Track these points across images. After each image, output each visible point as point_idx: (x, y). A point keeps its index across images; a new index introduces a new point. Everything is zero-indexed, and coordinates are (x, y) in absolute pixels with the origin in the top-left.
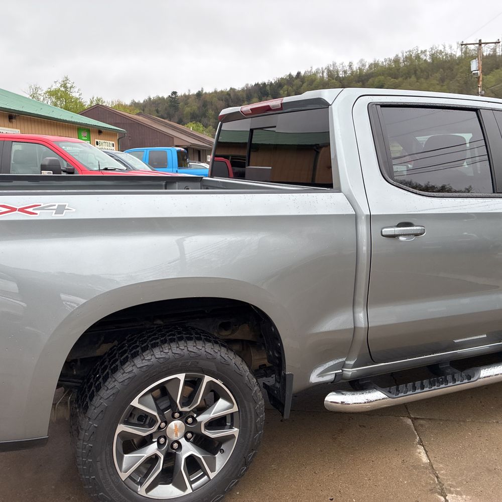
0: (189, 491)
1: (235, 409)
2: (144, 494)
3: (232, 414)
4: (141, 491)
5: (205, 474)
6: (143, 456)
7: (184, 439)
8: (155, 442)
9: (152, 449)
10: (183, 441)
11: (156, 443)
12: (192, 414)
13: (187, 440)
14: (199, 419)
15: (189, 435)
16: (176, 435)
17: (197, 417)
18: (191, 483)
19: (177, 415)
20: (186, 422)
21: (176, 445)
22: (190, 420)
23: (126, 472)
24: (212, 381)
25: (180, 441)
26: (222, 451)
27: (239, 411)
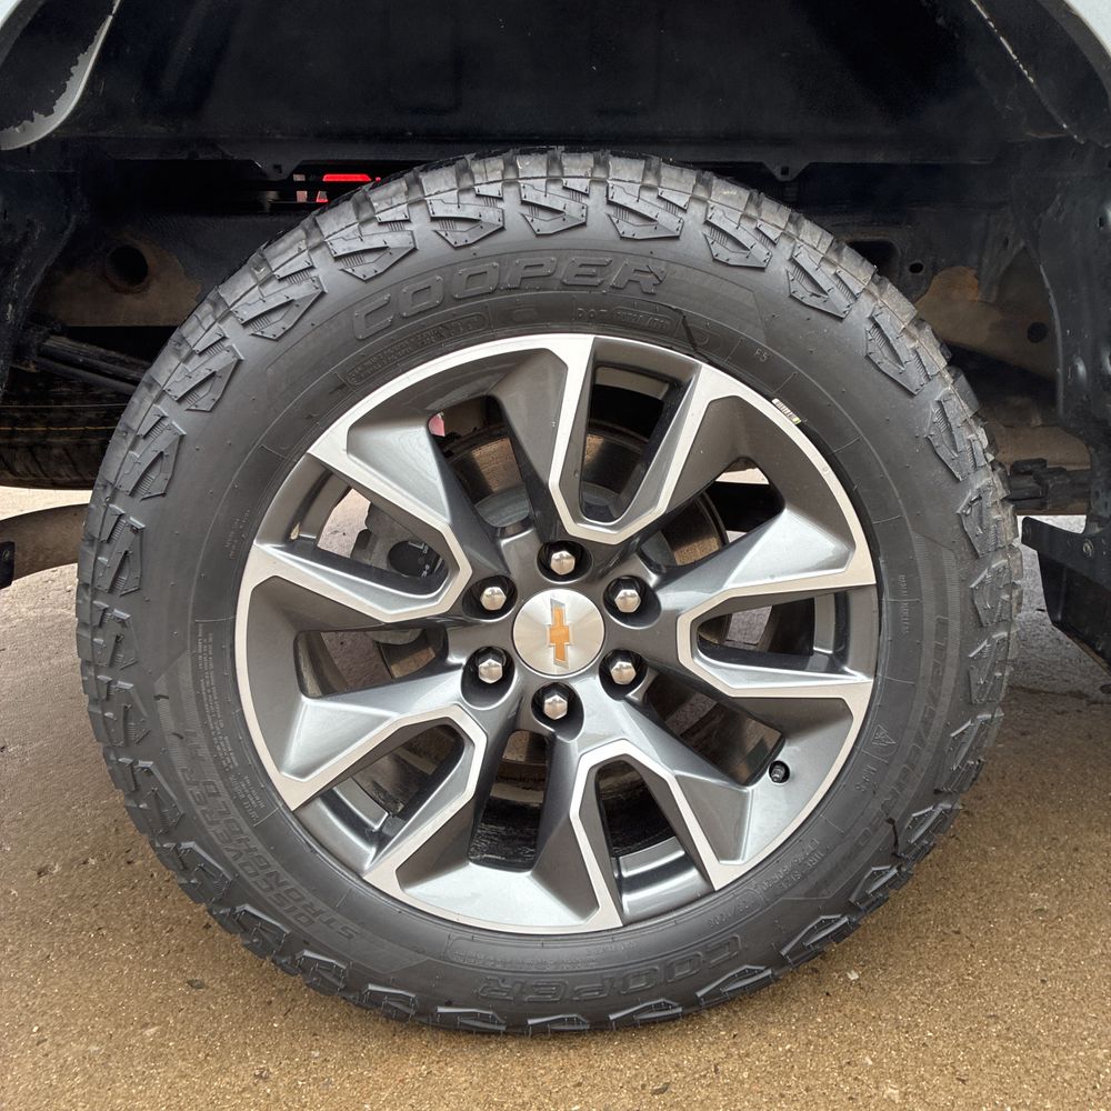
0: (605, 916)
1: (860, 570)
2: (392, 886)
3: (842, 597)
4: (381, 870)
5: (691, 860)
6: (382, 719)
7: (596, 681)
8: (455, 667)
9: (439, 697)
10: (590, 690)
11: (459, 673)
12: (637, 567)
13: (614, 689)
14: (669, 598)
15: (623, 670)
16: (560, 656)
17: (660, 585)
18: (620, 886)
19: (562, 560)
20: (608, 605)
21: (556, 705)
22: (628, 598)
23: (303, 772)
24: (736, 401)
25: (578, 687)
26: (780, 773)
27: (879, 586)
